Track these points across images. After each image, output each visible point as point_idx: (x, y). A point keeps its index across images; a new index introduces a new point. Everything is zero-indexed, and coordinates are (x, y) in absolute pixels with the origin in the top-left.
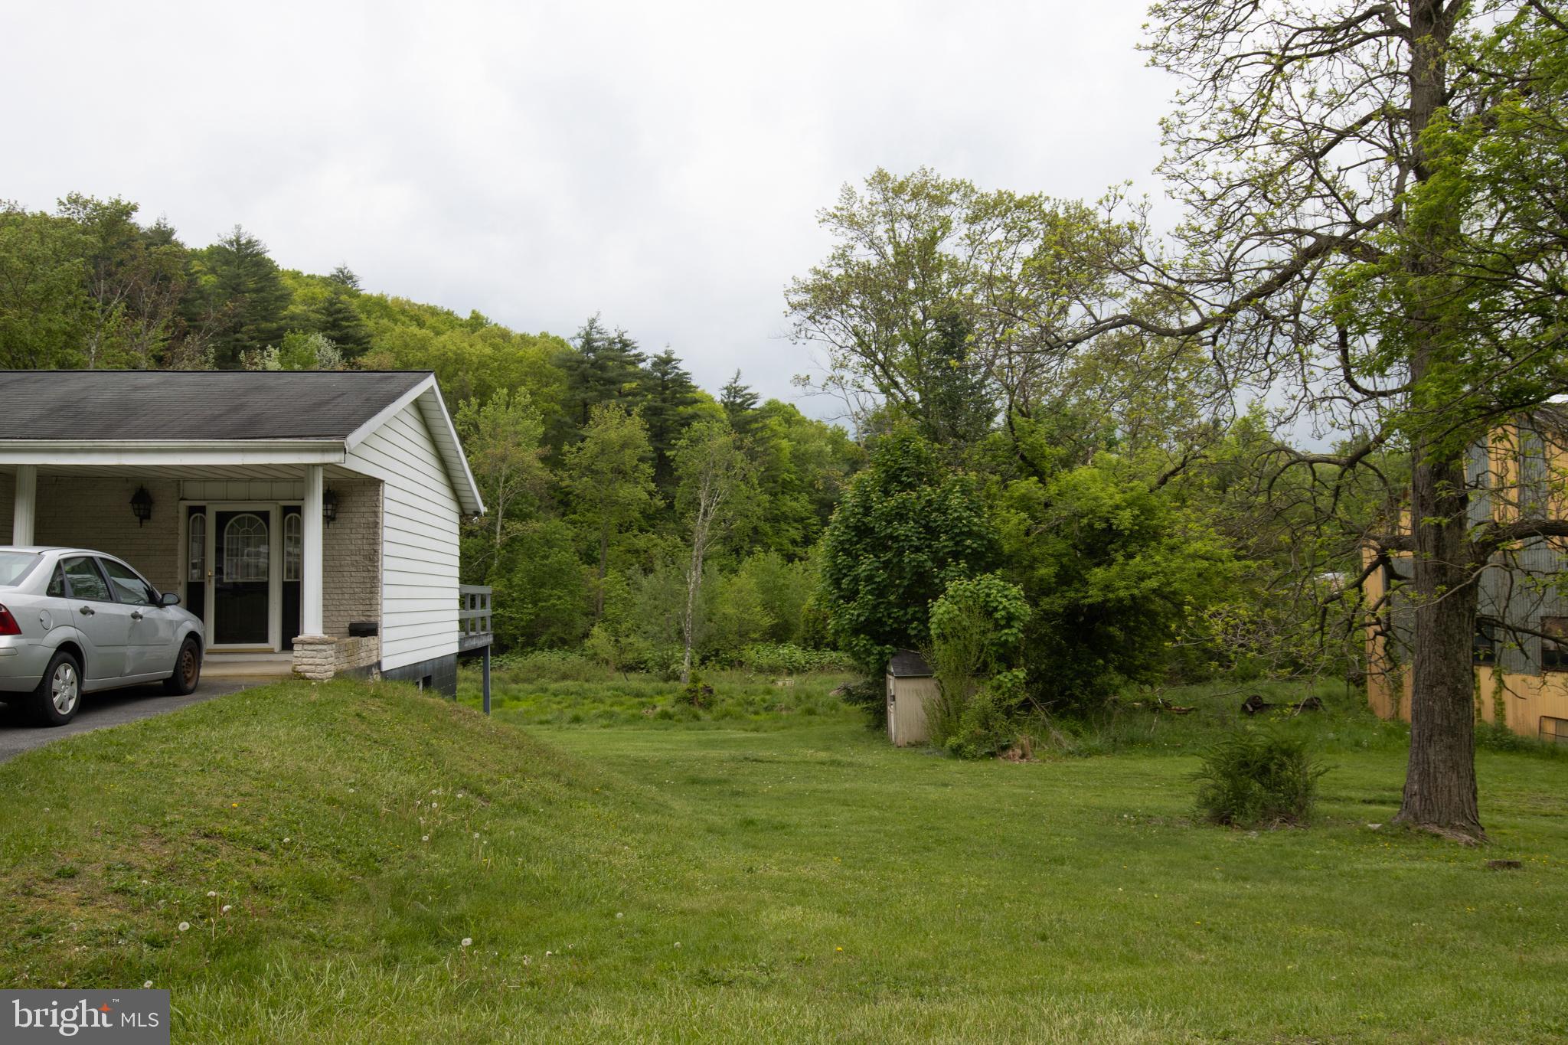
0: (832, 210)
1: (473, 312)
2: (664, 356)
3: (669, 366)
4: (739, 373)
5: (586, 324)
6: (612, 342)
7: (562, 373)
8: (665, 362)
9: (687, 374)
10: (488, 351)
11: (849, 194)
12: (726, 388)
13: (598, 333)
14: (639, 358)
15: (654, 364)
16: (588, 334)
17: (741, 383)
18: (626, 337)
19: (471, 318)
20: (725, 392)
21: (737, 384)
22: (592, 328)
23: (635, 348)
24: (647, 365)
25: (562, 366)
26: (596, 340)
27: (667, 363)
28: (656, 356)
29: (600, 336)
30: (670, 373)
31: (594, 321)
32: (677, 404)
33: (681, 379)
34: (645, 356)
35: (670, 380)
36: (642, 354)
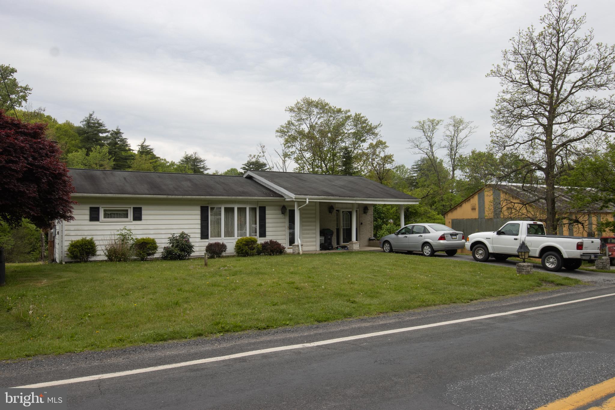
0: (290, 107)
2: (116, 130)
4: (145, 140)
5: (88, 116)
6: (94, 123)
9: (126, 139)
11: (297, 103)
14: (105, 131)
15: (112, 134)
16: (89, 120)
17: (146, 144)
18: (101, 122)
20: (140, 147)
21: (144, 144)
22: (90, 118)
23: (104, 127)
24: (109, 135)
25: (77, 133)
26: (92, 123)
27: (117, 134)
28: (113, 131)
29: (93, 121)
30: (118, 138)
31: (91, 115)
32: (122, 150)
33: (123, 141)
34: (108, 130)
35: (119, 141)
36: (107, 129)
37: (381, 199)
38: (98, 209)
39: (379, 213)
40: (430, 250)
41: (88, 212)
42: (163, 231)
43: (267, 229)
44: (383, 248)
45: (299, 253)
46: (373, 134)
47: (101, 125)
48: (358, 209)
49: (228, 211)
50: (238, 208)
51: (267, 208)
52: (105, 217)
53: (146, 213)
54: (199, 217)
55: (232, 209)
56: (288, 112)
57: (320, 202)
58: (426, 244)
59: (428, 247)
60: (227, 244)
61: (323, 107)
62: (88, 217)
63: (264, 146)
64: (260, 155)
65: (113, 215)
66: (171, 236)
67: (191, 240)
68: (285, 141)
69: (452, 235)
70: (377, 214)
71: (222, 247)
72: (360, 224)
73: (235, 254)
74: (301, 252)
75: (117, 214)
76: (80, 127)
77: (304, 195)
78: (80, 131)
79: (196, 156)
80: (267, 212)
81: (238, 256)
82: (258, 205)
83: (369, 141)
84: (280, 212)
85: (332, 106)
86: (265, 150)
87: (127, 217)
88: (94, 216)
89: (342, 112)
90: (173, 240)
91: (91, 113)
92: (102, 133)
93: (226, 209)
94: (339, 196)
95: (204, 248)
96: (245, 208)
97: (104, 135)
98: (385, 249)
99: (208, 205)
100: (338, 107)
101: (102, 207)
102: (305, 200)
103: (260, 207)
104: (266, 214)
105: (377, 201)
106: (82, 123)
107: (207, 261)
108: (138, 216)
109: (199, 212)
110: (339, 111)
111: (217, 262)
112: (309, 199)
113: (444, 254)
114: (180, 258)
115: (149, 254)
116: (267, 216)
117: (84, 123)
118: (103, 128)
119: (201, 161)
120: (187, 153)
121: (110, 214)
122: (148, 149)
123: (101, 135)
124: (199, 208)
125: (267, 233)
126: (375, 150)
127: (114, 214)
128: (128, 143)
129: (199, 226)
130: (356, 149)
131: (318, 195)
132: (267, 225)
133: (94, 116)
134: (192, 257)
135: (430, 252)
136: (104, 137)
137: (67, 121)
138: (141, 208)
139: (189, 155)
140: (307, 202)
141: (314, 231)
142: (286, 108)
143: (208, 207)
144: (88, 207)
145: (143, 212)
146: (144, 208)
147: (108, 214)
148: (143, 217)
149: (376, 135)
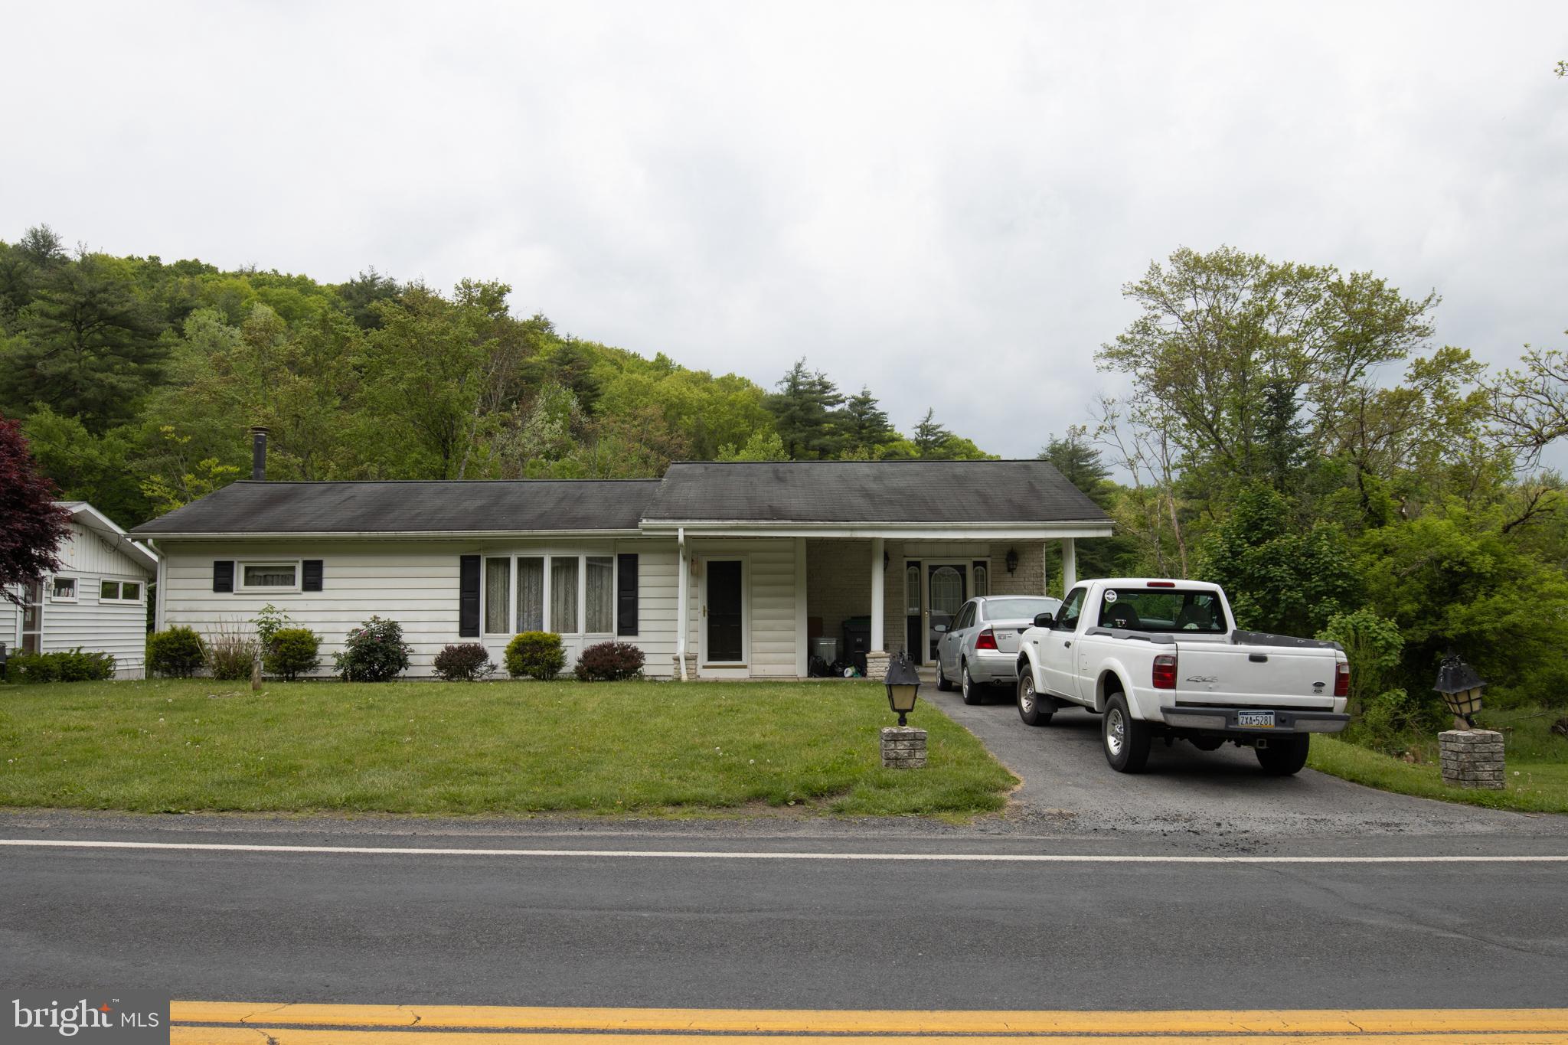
0: (1137, 284)
1: (659, 354)
2: (860, 396)
3: (867, 406)
4: (931, 413)
5: (792, 368)
6: (813, 384)
7: (770, 414)
8: (863, 402)
9: (883, 413)
10: (705, 395)
11: (1155, 269)
12: (920, 427)
13: (803, 376)
14: (837, 400)
15: (852, 405)
16: (794, 378)
17: (933, 422)
18: (826, 379)
19: (657, 360)
20: (918, 430)
21: (929, 423)
22: (797, 372)
23: (834, 390)
24: (845, 406)
25: (771, 409)
26: (802, 384)
28: (853, 397)
29: (804, 379)
30: (867, 413)
31: (799, 365)
32: (874, 443)
33: (878, 418)
34: (843, 397)
35: (868, 420)
36: (841, 395)
38: (231, 565)
40: (968, 680)
41: (210, 572)
42: (344, 617)
43: (642, 615)
45: (679, 679)
46: (1413, 329)
47: (826, 387)
49: (531, 567)
50: (555, 561)
51: (641, 560)
52: (246, 584)
53: (332, 573)
54: (457, 583)
55: (538, 563)
56: (1133, 299)
57: (808, 540)
58: (965, 660)
59: (966, 671)
60: (489, 651)
62: (210, 583)
66: (361, 627)
67: (405, 639)
71: (478, 657)
73: (508, 675)
74: (684, 678)
76: (778, 396)
78: (777, 405)
80: (642, 569)
81: (511, 681)
82: (615, 550)
83: (1407, 355)
85: (1278, 263)
87: (291, 584)
88: (223, 583)
89: (1314, 274)
91: (800, 361)
92: (832, 404)
93: (522, 562)
95: (432, 659)
96: (575, 560)
97: (837, 408)
101: (239, 562)
102: (675, 534)
103: (621, 557)
104: (640, 573)
106: (781, 386)
108: (313, 582)
109: (456, 571)
110: (1307, 273)
111: (461, 693)
112: (685, 530)
115: (304, 668)
116: (642, 581)
117: (786, 385)
118: (833, 393)
121: (265, 576)
122: (939, 434)
123: (829, 409)
124: (457, 561)
125: (642, 626)
128: (889, 423)
129: (457, 605)
131: (718, 519)
132: (642, 604)
133: (807, 368)
135: (968, 690)
136: (833, 414)
138: (319, 564)
140: (681, 539)
141: (790, 622)
142: (1122, 287)
143: (478, 558)
144: (210, 561)
145: (327, 572)
146: (327, 562)
147: (254, 576)
148: (326, 583)
149: (1423, 332)
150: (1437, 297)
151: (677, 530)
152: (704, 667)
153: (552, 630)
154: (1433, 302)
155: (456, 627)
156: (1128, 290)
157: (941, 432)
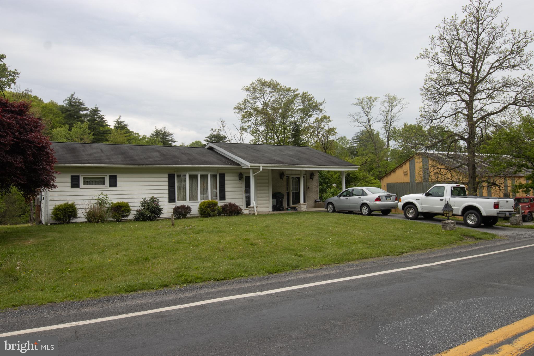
0: (246, 87)
2: (94, 109)
3: (96, 113)
4: (120, 117)
5: (70, 96)
6: (75, 103)
7: (61, 113)
9: (103, 116)
11: (252, 84)
13: (74, 99)
14: (85, 109)
15: (91, 112)
16: (70, 100)
17: (121, 120)
18: (81, 101)
20: (116, 123)
21: (119, 120)
22: (72, 97)
23: (84, 105)
24: (88, 112)
25: (61, 111)
26: (73, 102)
27: (96, 111)
28: (92, 109)
29: (74, 101)
30: (97, 115)
31: (72, 95)
32: (100, 126)
33: (101, 118)
34: (88, 108)
35: (97, 118)
36: (87, 108)
37: (325, 166)
38: (78, 177)
39: (324, 178)
40: (367, 210)
41: (69, 180)
42: (135, 196)
43: (226, 193)
44: (327, 209)
45: (254, 214)
46: (319, 109)
47: (81, 104)
48: (305, 175)
49: (193, 178)
50: (201, 176)
51: (226, 175)
52: (84, 184)
53: (120, 180)
54: (167, 183)
55: (196, 176)
56: (244, 91)
57: (272, 169)
58: (364, 204)
59: (366, 207)
60: (192, 207)
61: (275, 87)
62: (69, 184)
63: (224, 121)
64: (220, 129)
65: (91, 183)
66: (142, 200)
67: (160, 203)
68: (242, 117)
69: (386, 197)
70: (323, 179)
71: (188, 209)
72: (307, 188)
73: (198, 215)
74: (256, 213)
75: (95, 181)
76: (63, 106)
77: (258, 163)
78: (63, 110)
79: (165, 130)
80: (226, 178)
81: (201, 217)
82: (218, 172)
83: (315, 116)
84: (237, 178)
85: (282, 86)
86: (224, 124)
87: (104, 184)
88: (75, 184)
89: (291, 91)
90: (144, 204)
91: (73, 93)
92: (82, 111)
93: (190, 176)
94: (289, 164)
95: (172, 211)
96: (207, 175)
97: (85, 112)
98: (328, 209)
99: (174, 173)
100: (288, 87)
101: (82, 176)
102: (259, 168)
103: (220, 175)
104: (226, 180)
105: (321, 168)
106: (65, 102)
107: (174, 221)
108: (113, 183)
109: (167, 179)
110: (289, 90)
111: (183, 222)
112: (262, 167)
113: (380, 213)
114: (151, 219)
115: (124, 216)
116: (226, 182)
117: (67, 102)
118: (84, 107)
119: (170, 135)
120: (157, 128)
122: (123, 125)
124: (167, 176)
125: (227, 197)
126: (320, 124)
127: (93, 181)
128: (105, 120)
129: (167, 191)
130: (303, 123)
132: (226, 190)
133: (75, 96)
134: (161, 218)
135: (367, 212)
136: (84, 115)
137: (51, 101)
138: (115, 177)
139: (159, 130)
140: (261, 170)
141: (268, 195)
142: (242, 88)
143: (174, 175)
144: (69, 176)
145: (118, 179)
146: (118, 176)
147: (88, 182)
148: (118, 184)
149: (321, 110)
150: (325, 101)
151: (260, 167)
152: (245, 210)
153: (212, 199)
154: (324, 103)
155: (167, 199)
156: (243, 89)
157: (124, 124)
